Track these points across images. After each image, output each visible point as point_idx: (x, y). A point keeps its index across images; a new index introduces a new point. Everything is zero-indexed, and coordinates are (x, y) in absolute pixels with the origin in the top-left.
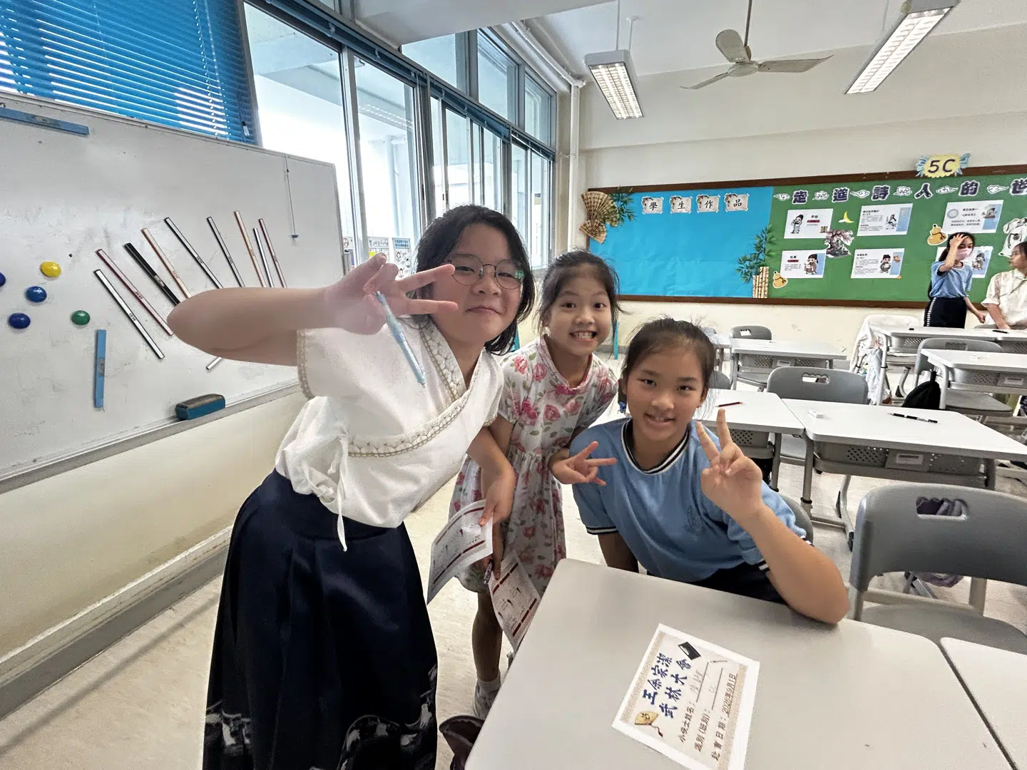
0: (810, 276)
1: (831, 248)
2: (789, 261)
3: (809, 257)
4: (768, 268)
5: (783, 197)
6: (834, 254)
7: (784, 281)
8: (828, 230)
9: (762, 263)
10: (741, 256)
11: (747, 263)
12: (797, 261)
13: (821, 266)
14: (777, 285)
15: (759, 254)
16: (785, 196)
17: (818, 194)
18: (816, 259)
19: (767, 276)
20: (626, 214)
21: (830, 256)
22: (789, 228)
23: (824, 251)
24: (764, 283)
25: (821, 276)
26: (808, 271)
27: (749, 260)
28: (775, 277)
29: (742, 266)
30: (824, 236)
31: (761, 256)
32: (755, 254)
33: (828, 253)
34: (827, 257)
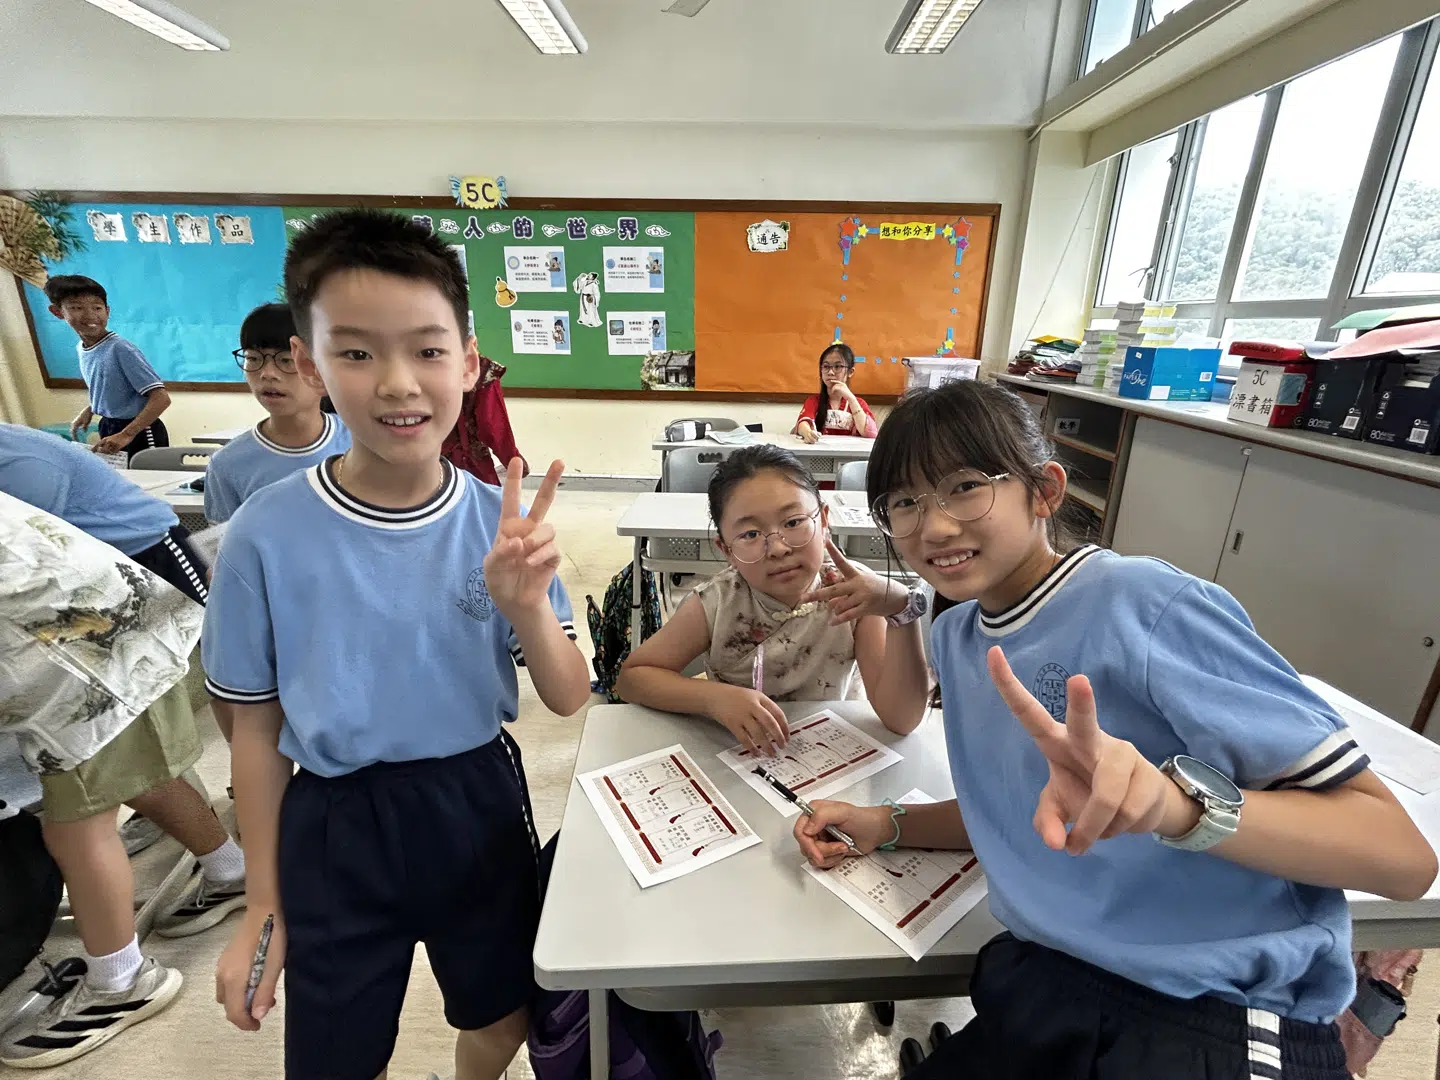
5: (299, 225)
20: (70, 240)
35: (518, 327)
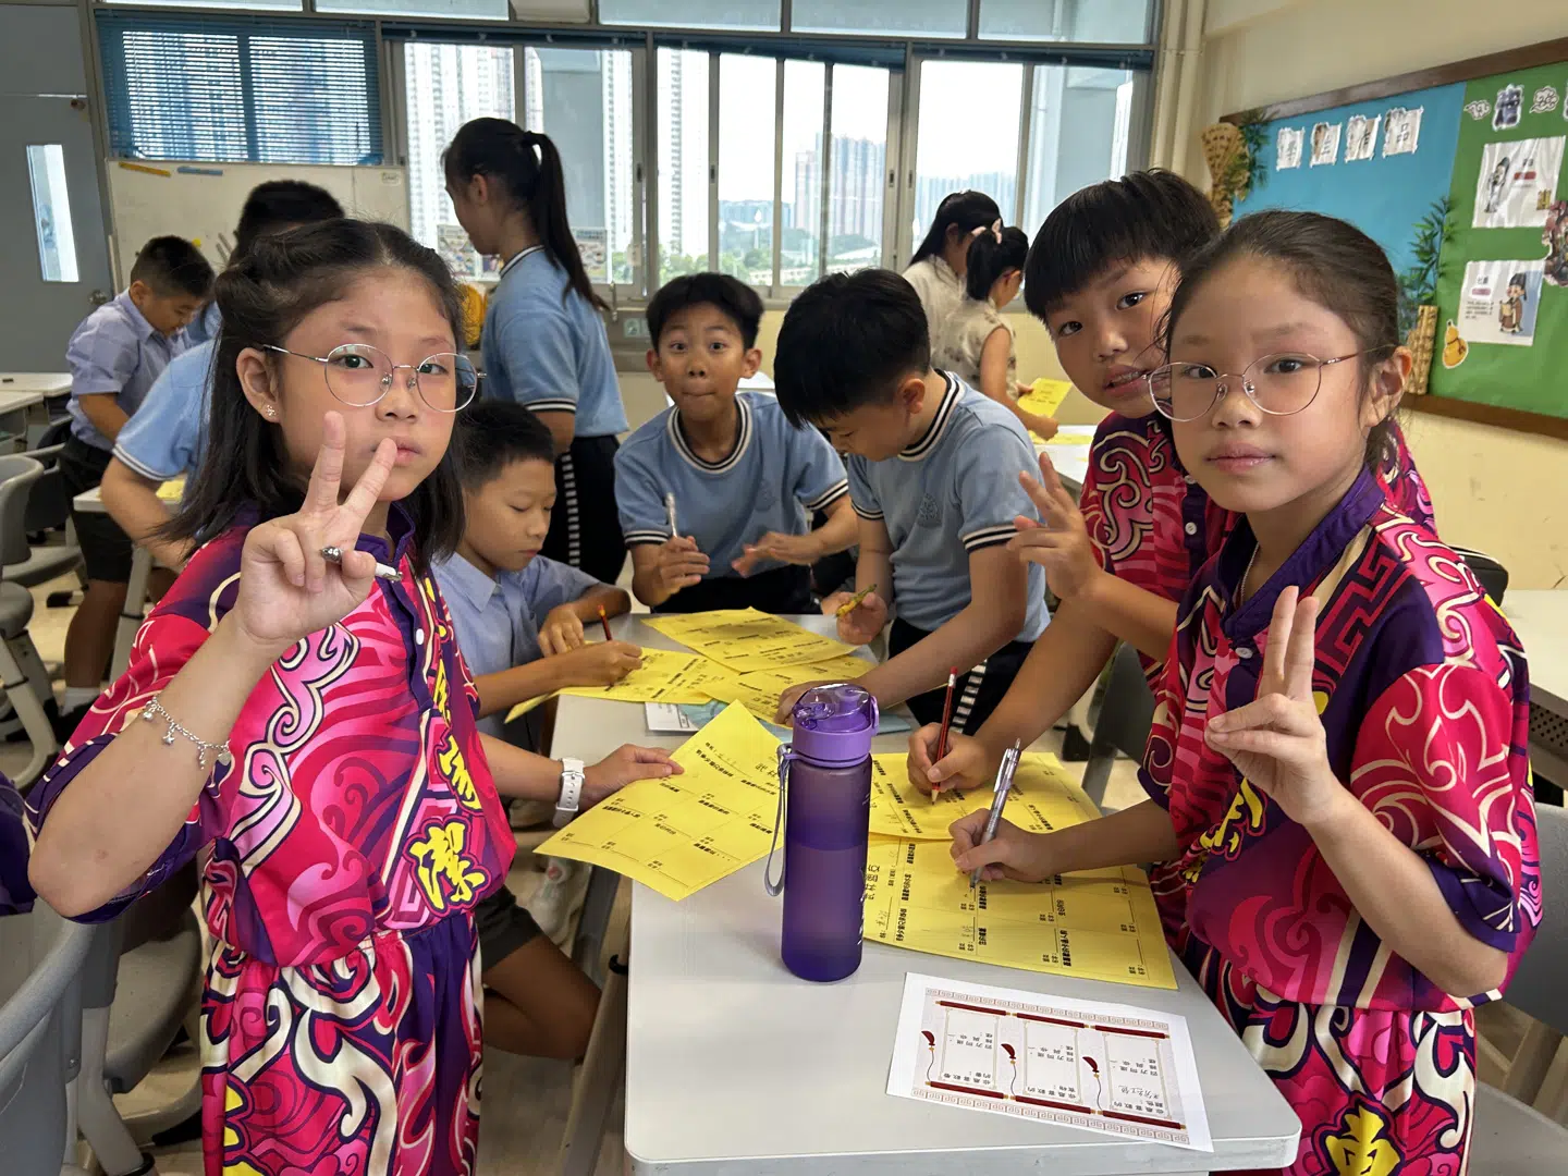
0: (1505, 338)
1: (1555, 254)
2: (1475, 291)
3: (1511, 283)
4: (1433, 308)
5: (1479, 109)
6: (1558, 276)
7: (1462, 349)
8: (1552, 200)
13: (1530, 309)
14: (1449, 359)
16: (1483, 105)
17: (1539, 94)
19: (1429, 332)
20: (1257, 172)
21: (1551, 281)
22: (1481, 199)
23: (1538, 266)
25: (1528, 341)
26: (1505, 321)
28: (1448, 338)
30: (1540, 220)
31: (1430, 278)
32: (1422, 269)
33: (1548, 271)
34: (1545, 283)
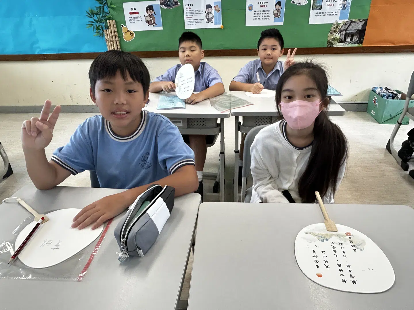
0: (151, 28)
2: (131, 13)
3: (147, 9)
4: (114, 21)
7: (132, 34)
9: (108, 16)
10: (88, 9)
11: (95, 17)
12: (137, 13)
13: (159, 18)
14: (127, 38)
15: (103, 7)
18: (153, 10)
19: (116, 30)
24: (114, 37)
25: (161, 28)
26: (148, 22)
27: (97, 14)
28: (123, 31)
29: (92, 20)
31: (106, 9)
32: (100, 7)
35: (251, 8)
